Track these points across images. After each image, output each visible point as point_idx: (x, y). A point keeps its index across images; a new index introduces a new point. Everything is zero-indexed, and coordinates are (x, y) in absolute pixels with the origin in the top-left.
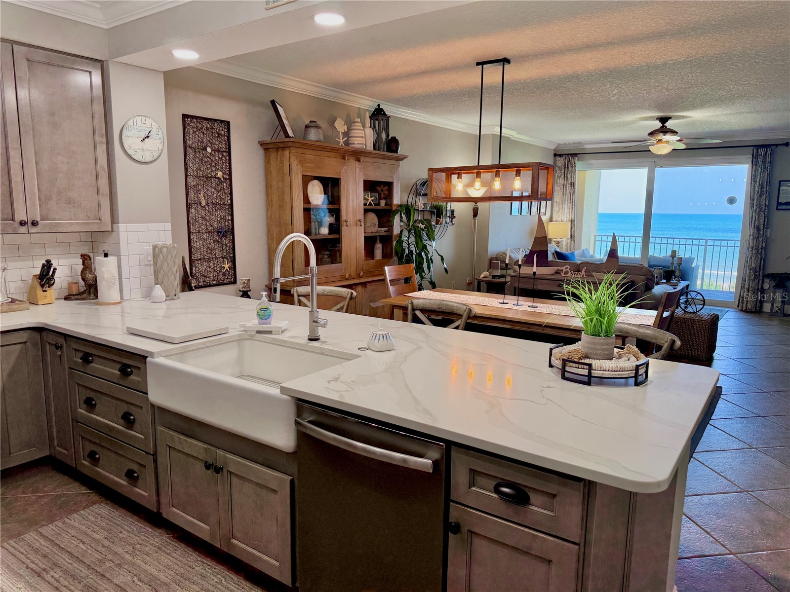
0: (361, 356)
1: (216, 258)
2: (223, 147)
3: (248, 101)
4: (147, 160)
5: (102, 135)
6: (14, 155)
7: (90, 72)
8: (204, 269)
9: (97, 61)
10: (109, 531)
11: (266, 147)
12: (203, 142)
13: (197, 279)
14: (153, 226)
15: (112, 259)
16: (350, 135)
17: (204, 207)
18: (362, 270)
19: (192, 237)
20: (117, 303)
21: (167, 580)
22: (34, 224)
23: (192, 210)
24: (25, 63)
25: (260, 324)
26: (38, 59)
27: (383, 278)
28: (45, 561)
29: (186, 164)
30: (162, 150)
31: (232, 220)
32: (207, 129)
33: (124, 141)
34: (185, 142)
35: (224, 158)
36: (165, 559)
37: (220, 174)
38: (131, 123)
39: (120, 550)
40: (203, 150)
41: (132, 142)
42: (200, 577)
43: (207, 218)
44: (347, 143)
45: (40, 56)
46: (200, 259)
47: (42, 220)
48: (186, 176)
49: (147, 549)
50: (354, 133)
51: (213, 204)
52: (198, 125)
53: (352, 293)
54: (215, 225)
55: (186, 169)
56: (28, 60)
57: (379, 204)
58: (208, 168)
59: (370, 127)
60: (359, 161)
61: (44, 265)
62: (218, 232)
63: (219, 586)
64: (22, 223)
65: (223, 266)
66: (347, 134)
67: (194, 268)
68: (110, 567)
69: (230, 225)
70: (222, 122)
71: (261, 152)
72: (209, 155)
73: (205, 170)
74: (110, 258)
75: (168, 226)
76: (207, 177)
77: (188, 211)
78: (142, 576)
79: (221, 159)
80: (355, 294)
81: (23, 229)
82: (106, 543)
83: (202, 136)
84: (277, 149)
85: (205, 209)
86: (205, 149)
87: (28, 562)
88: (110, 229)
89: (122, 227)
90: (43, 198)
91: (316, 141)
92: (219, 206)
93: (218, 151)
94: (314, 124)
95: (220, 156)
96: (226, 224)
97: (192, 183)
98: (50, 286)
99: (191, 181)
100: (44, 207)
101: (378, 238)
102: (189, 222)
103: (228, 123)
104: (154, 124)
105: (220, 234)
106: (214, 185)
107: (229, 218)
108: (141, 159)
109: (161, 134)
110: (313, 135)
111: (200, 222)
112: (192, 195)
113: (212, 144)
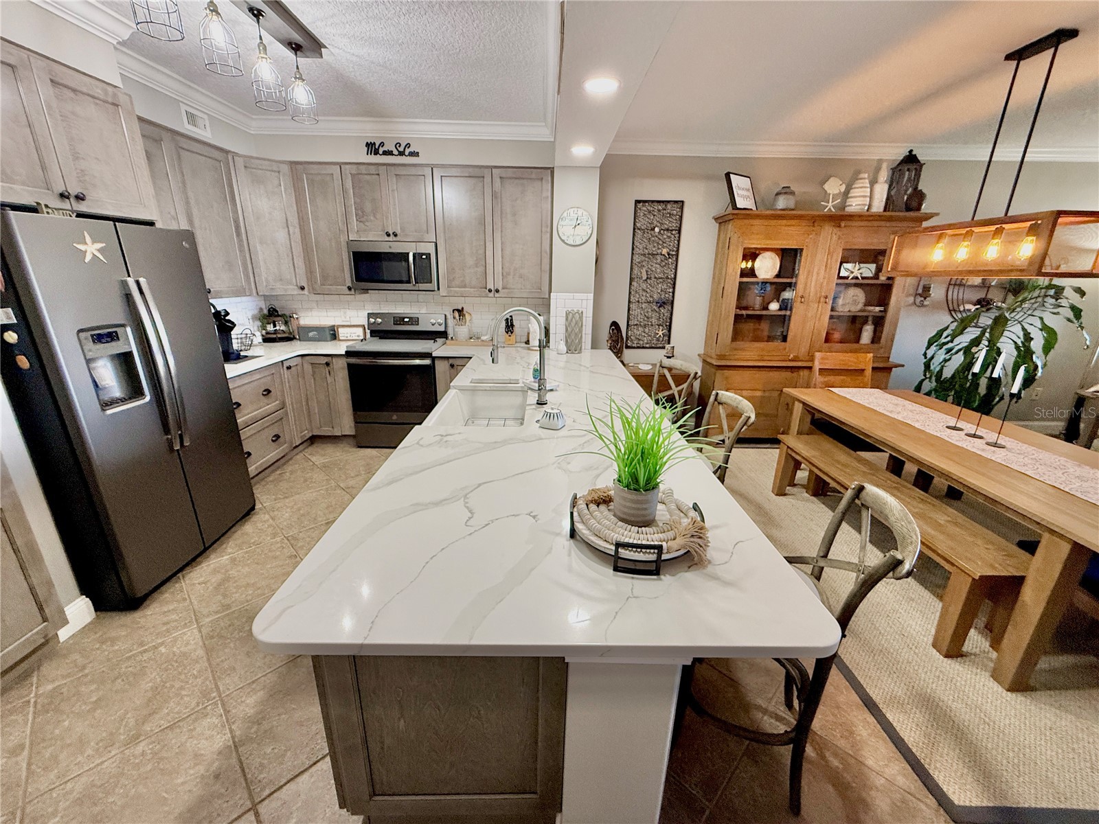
1: (652, 325)
2: (675, 225)
3: (709, 178)
4: (578, 243)
5: (547, 228)
6: (489, 245)
7: (542, 178)
8: (638, 333)
9: (548, 168)
11: (721, 220)
12: (652, 223)
13: (632, 341)
14: (578, 296)
16: (849, 195)
17: (646, 280)
19: (631, 306)
22: (497, 291)
23: (635, 284)
24: (499, 180)
26: (508, 176)
29: (633, 243)
30: (591, 234)
31: (673, 293)
32: (659, 211)
33: (560, 229)
34: (635, 224)
35: (673, 236)
37: (665, 251)
38: (565, 214)
40: (651, 230)
41: (566, 230)
43: (648, 290)
44: (842, 206)
45: (510, 173)
46: (636, 325)
47: (503, 288)
48: (633, 254)
50: (853, 193)
51: (655, 278)
52: (649, 208)
54: (655, 296)
55: (633, 249)
56: (501, 178)
58: (654, 247)
60: (840, 226)
61: (507, 319)
62: (657, 303)
64: (490, 291)
65: (657, 332)
66: (846, 194)
67: (630, 332)
69: (671, 297)
70: (676, 202)
71: (715, 225)
72: (657, 234)
73: (652, 248)
75: (591, 296)
76: (652, 254)
77: (630, 284)
79: (669, 237)
81: (491, 295)
83: (652, 217)
84: (727, 221)
85: (647, 283)
86: (653, 229)
88: (546, 297)
89: (554, 295)
90: (505, 274)
91: (781, 210)
92: (661, 280)
93: (668, 230)
94: (786, 191)
95: (669, 234)
96: (667, 296)
97: (637, 260)
98: (512, 333)
99: (637, 259)
100: (505, 280)
101: (870, 319)
102: (630, 293)
103: (683, 202)
104: (585, 213)
105: (659, 305)
106: (659, 261)
107: (671, 290)
108: (572, 243)
109: (590, 220)
110: (782, 203)
111: (641, 293)
112: (636, 271)
113: (661, 224)
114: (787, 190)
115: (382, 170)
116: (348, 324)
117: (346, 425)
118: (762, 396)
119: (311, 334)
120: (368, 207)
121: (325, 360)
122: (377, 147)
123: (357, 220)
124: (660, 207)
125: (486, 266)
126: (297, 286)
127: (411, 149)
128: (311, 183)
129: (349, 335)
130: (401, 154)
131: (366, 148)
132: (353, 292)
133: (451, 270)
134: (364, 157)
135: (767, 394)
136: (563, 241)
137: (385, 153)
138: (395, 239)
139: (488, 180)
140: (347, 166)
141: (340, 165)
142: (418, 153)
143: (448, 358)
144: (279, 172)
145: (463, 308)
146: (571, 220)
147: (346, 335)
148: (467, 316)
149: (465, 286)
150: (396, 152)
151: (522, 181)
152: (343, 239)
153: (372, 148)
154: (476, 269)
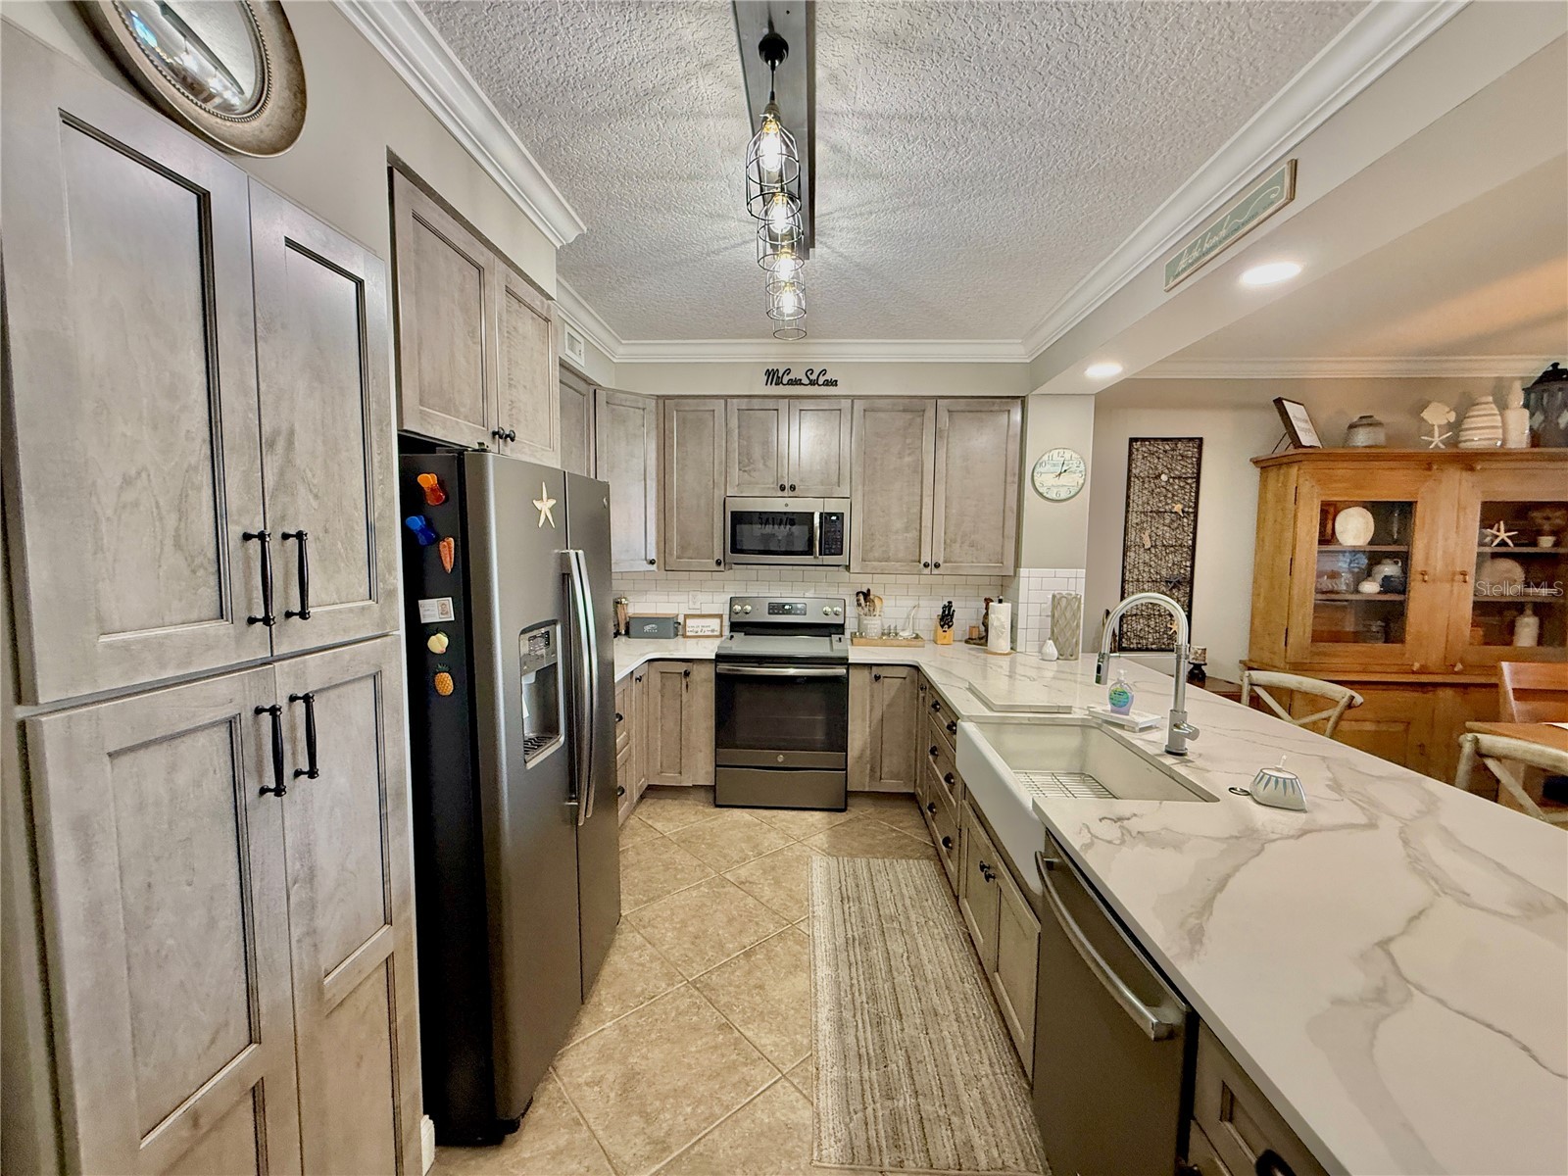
0: (1219, 800)
1: (1160, 615)
2: (1190, 471)
4: (1063, 496)
5: (1014, 474)
6: (927, 501)
7: (1009, 411)
8: (1139, 628)
9: (1018, 397)
10: (918, 892)
11: (1266, 465)
12: (1156, 468)
13: (1129, 639)
14: (1061, 572)
15: (1006, 606)
16: (1463, 427)
17: (1149, 549)
18: (1462, 661)
19: (1126, 587)
20: (1007, 654)
21: (930, 977)
22: (937, 566)
23: (1131, 554)
24: (947, 414)
25: (1112, 711)
26: (959, 408)
27: (1493, 680)
28: (855, 890)
29: (1128, 497)
30: (1083, 485)
31: (1192, 567)
32: (1165, 451)
33: (1035, 478)
34: (1129, 471)
35: (1188, 487)
36: (944, 951)
37: (1178, 508)
38: (1046, 458)
39: (913, 917)
40: (1156, 478)
41: (1046, 480)
42: (962, 996)
43: (1152, 563)
44: (1454, 442)
45: (961, 405)
46: (1136, 615)
47: (945, 562)
48: (1127, 512)
49: (936, 931)
50: (1470, 423)
51: (1164, 546)
52: (1151, 448)
53: (1352, 698)
54: (1164, 572)
55: (1128, 505)
56: (949, 411)
57: (1535, 544)
58: (1160, 501)
59: (1526, 406)
60: (1471, 470)
61: (945, 607)
62: (1167, 582)
63: (972, 1020)
64: (926, 565)
65: (1169, 626)
66: (1456, 427)
67: (1125, 626)
68: (894, 928)
69: (1188, 574)
70: (1191, 439)
71: (1255, 473)
72: (1163, 484)
73: (1155, 503)
74: (1004, 604)
75: (1082, 572)
76: (1158, 512)
77: (1125, 555)
78: (912, 958)
79: (1183, 488)
80: (1359, 699)
81: (927, 571)
82: (908, 902)
83: (1156, 461)
84: (1281, 465)
85: (1151, 553)
86: (1158, 477)
87: (844, 883)
88: (1012, 574)
89: (1023, 572)
90: (948, 541)
91: (1365, 447)
92: (1172, 549)
93: (1180, 478)
94: (1367, 421)
95: (1182, 484)
96: (1182, 571)
97: (1135, 521)
98: (949, 627)
99: (1134, 519)
100: (948, 550)
101: (1530, 606)
102: (1124, 567)
103: (1201, 439)
104: (1074, 455)
105: (1171, 586)
106: (1167, 521)
107: (1188, 564)
108: (1054, 497)
109: (1082, 465)
110: (1362, 438)
111: (1141, 568)
112: (1132, 535)
113: (1171, 470)
114: (1369, 421)
115: (783, 404)
116: (698, 612)
117: (701, 770)
118: (1376, 732)
119: (647, 628)
120: (757, 451)
121: (682, 668)
122: (780, 375)
123: (740, 470)
124: (1167, 447)
125: (920, 531)
126: (646, 559)
127: (828, 377)
128: (683, 422)
129: (699, 630)
130: (813, 383)
131: (766, 378)
132: (722, 568)
133: (869, 536)
134: (761, 388)
135: (1384, 727)
136: (1041, 494)
137: (792, 382)
138: (792, 494)
139: (930, 413)
140: (735, 401)
141: (726, 398)
142: (836, 381)
143: (870, 666)
144: (644, 409)
145: (869, 590)
146: (1054, 465)
147: (695, 629)
148: (876, 601)
149: (887, 560)
150: (805, 381)
151: (979, 414)
152: (719, 494)
153: (773, 377)
154: (905, 535)
